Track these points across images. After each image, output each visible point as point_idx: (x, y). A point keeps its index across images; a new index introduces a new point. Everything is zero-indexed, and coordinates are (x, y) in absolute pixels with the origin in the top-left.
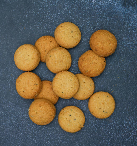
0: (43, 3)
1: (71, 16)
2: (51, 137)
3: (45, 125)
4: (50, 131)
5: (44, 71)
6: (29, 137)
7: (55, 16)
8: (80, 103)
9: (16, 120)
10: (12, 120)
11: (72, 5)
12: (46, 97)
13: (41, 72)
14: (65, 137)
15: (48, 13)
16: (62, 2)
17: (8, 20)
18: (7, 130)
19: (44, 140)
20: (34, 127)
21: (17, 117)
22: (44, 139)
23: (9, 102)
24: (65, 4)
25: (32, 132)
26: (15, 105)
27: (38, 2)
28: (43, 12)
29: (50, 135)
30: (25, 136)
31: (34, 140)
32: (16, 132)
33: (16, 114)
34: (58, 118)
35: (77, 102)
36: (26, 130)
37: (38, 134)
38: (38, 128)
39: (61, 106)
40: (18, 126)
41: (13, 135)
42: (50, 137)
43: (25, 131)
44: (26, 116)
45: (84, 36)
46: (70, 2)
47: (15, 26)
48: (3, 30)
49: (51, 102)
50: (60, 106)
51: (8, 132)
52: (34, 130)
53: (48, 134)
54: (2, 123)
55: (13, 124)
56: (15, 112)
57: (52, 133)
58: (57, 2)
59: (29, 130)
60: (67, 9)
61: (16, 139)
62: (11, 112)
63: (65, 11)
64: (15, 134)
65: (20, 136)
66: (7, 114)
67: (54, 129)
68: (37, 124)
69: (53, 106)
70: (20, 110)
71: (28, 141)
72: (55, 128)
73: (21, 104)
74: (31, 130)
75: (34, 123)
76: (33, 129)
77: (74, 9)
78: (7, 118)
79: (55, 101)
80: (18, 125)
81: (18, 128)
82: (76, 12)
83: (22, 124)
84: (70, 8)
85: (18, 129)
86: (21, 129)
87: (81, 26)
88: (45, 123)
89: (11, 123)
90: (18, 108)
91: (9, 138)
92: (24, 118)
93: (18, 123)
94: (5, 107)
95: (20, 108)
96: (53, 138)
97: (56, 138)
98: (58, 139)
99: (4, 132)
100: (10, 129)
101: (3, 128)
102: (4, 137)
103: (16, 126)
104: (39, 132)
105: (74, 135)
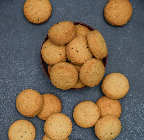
0: (141, 104)
1: (127, 132)
2: (3, 113)
3: (17, 106)
4: (10, 112)
5: (71, 105)
6: (4, 90)
7: (128, 116)
9: (21, 76)
10: (21, 72)
11: (139, 134)
12: (45, 107)
13: (70, 102)
14: (3, 127)
15: (130, 109)
16: (142, 123)
17: (123, 68)
18: (11, 67)
20: (14, 95)
21: (24, 77)
22: (2, 105)
23: (40, 70)
24: (140, 127)
25: (9, 92)
26: (36, 75)
27: (142, 99)
28: (132, 104)
29: (6, 111)
30: (4, 86)
31: (1, 94)
32: (9, 76)
33: (27, 76)
34: (24, 119)
35: (39, 139)
36: (11, 86)
37: (7, 99)
38: (13, 99)
39: (35, 122)
40: (14, 78)
41: (5, 73)
42: (4, 111)
44: (24, 86)
46: (142, 132)
48: (113, 63)
49: (39, 113)
51: (9, 68)
52: (11, 95)
54: (18, 62)
55: (17, 73)
56: (29, 75)
58: (142, 119)
59: (11, 89)
60: (135, 129)
61: (2, 76)
62: (30, 71)
63: (133, 127)
64: (6, 75)
66: (27, 67)
67: (12, 115)
68: (17, 97)
69: (36, 115)
70: (31, 81)
72: (13, 116)
73: (38, 81)
74: (11, 91)
75: (18, 94)
76: (12, 93)
77: (135, 135)
78: (23, 67)
79: (40, 117)
80: (16, 78)
82: (131, 138)
83: (17, 83)
84: (136, 132)
85: (12, 78)
86: (12, 81)
88: (19, 106)
89: (18, 71)
90: (33, 78)
91: (3, 69)
92: (23, 85)
93: (18, 79)
94: (34, 65)
95: (34, 80)
96: (2, 114)
97: (3, 117)
98: (1, 120)
99: (8, 64)
100: (11, 70)
101: (13, 63)
102: (4, 64)
103: (15, 77)
104: (9, 100)
105: (6, 136)
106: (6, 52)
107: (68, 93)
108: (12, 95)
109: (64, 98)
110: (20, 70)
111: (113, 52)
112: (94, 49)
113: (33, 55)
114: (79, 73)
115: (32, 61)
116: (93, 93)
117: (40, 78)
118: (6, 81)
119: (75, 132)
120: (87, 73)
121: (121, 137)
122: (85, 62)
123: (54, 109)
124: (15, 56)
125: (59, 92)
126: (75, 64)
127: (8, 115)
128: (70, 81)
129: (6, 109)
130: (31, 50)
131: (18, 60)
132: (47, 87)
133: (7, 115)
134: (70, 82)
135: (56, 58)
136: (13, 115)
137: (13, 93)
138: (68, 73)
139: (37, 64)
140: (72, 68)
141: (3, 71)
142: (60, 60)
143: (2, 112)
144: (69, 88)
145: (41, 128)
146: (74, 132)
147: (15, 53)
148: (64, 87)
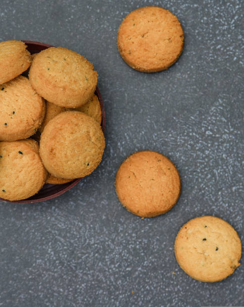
2: (157, 295)
4: (154, 280)
5: (140, 132)
6: (102, 294)
8: (228, 212)
9: (70, 252)
10: (58, 252)
13: (131, 134)
14: (191, 295)
17: (50, 5)
18: (47, 276)
19: (138, 302)
20: (114, 269)
21: (71, 244)
22: (139, 299)
23: (53, 208)
25: (108, 282)
26: (66, 216)
29: (152, 288)
30: (92, 292)
31: (113, 300)
32: (70, 281)
33: (68, 238)
35: (221, 209)
36: (93, 276)
37: (124, 286)
38: (123, 271)
39: (180, 218)
40: (74, 268)
41: (61, 290)
42: (154, 294)
43: (92, 279)
44: (94, 244)
45: (237, 44)
47: (67, 20)
48: (38, 30)
50: (178, 217)
51: (49, 282)
52: (114, 277)
53: (149, 287)
54: (34, 260)
55: (62, 263)
56: (67, 233)
57: (159, 284)
59: (101, 276)
61: (70, 298)
62: (56, 232)
64: (66, 287)
65: (80, 292)
66: (46, 238)
67: (162, 274)
70: (80, 228)
71: (99, 303)
72: (165, 271)
73: (82, 213)
74: (106, 278)
76: (110, 275)
78: (46, 247)
80: (74, 265)
81: (74, 272)
83: (85, 262)
85: (74, 275)
86: (81, 275)
87: (232, 20)
89: (57, 260)
90: (75, 224)
91: (53, 296)
92: (89, 248)
93: (75, 260)
94: (42, 220)
95: (78, 222)
96: (160, 298)
97: (167, 296)
98: (174, 300)
99: (39, 282)
100: (54, 275)
101: (38, 271)
102: (40, 294)
103: (71, 267)
104: (126, 282)
105: (212, 289)
106: (11, 289)
107: (110, 140)
108: (114, 273)
109: (121, 149)
110: (55, 256)
111: (11, 29)
112: (7, 73)
113: (18, 223)
114: (64, 109)
115: (32, 225)
116: (111, 78)
117: (73, 207)
118: (81, 289)
119: (204, 123)
120: (64, 89)
121: (216, 11)
122: (38, 95)
123: (153, 169)
124: (22, 267)
125: (108, 162)
126: (44, 119)
127: (162, 283)
128: (84, 131)
129: (149, 288)
130: (6, 229)
131: (29, 261)
132: (94, 189)
133: (162, 287)
134: (86, 130)
135: (29, 165)
136: (162, 271)
137: (109, 272)
138: (66, 135)
139: (40, 214)
140: (52, 125)
141: (56, 296)
142: (34, 155)
143: (156, 298)
144: (100, 133)
145: (194, 206)
146: (204, 125)
147: (14, 267)
148: (99, 145)
